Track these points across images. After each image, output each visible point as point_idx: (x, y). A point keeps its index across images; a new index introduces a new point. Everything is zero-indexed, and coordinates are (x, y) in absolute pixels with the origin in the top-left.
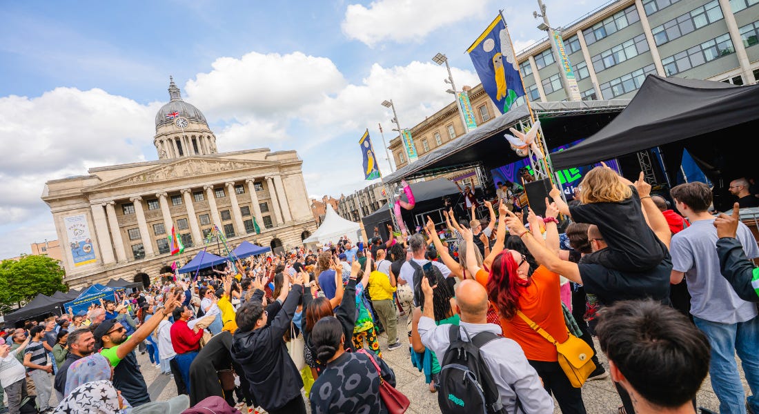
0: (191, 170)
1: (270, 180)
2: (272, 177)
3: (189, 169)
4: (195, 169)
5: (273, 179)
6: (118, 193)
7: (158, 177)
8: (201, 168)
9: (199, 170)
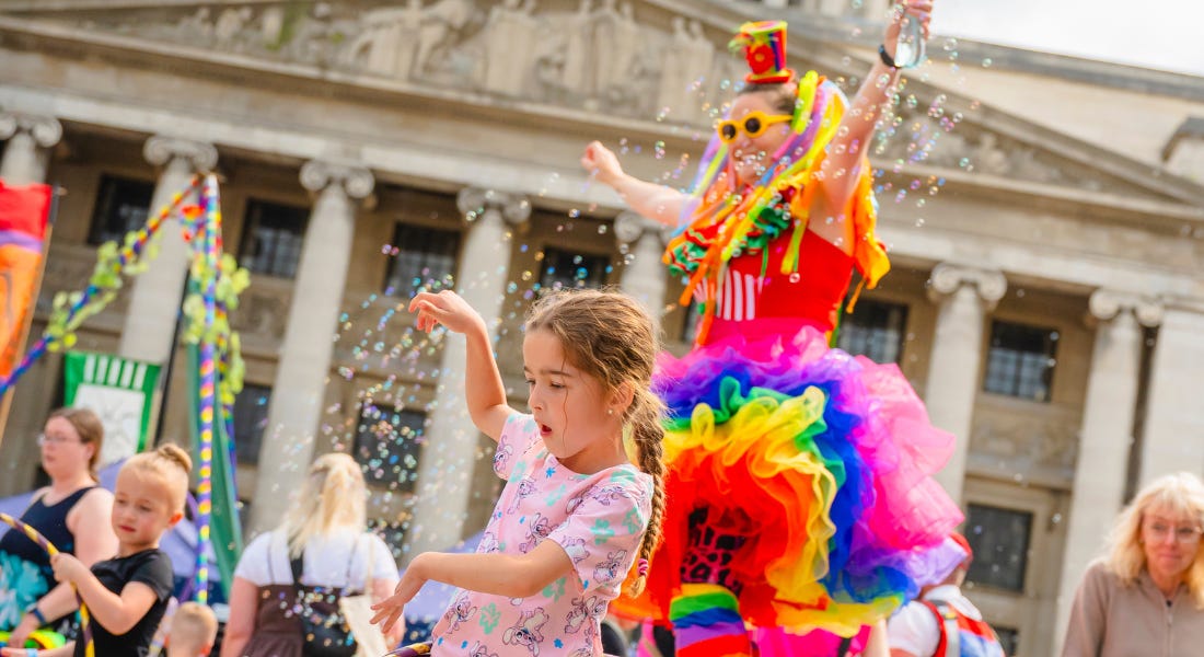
0: (591, 64)
1: (1124, 337)
2: (1149, 314)
3: (575, 58)
4: (616, 70)
5: (1149, 334)
6: (104, 79)
7: (366, 49)
8: (658, 76)
9: (639, 87)
